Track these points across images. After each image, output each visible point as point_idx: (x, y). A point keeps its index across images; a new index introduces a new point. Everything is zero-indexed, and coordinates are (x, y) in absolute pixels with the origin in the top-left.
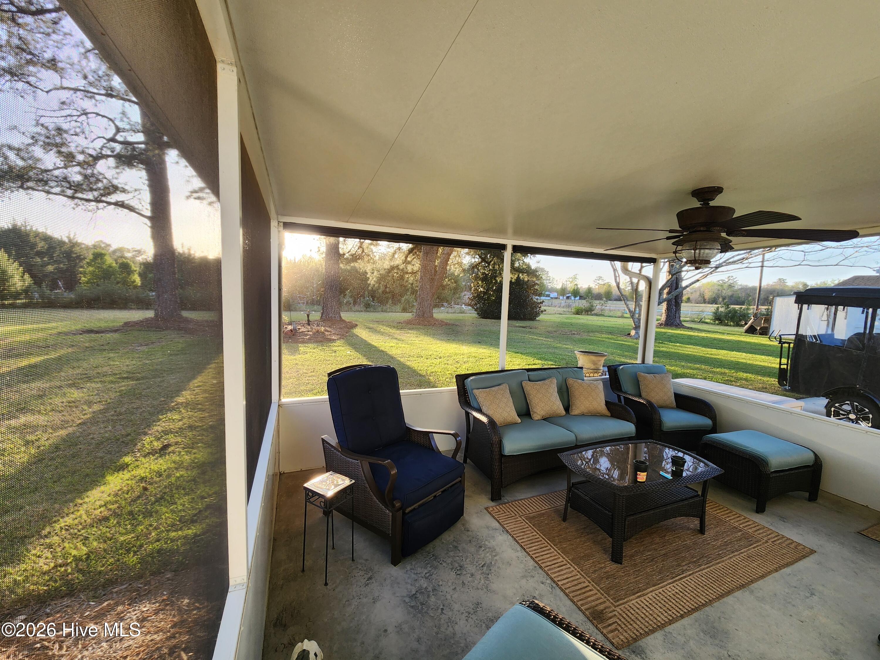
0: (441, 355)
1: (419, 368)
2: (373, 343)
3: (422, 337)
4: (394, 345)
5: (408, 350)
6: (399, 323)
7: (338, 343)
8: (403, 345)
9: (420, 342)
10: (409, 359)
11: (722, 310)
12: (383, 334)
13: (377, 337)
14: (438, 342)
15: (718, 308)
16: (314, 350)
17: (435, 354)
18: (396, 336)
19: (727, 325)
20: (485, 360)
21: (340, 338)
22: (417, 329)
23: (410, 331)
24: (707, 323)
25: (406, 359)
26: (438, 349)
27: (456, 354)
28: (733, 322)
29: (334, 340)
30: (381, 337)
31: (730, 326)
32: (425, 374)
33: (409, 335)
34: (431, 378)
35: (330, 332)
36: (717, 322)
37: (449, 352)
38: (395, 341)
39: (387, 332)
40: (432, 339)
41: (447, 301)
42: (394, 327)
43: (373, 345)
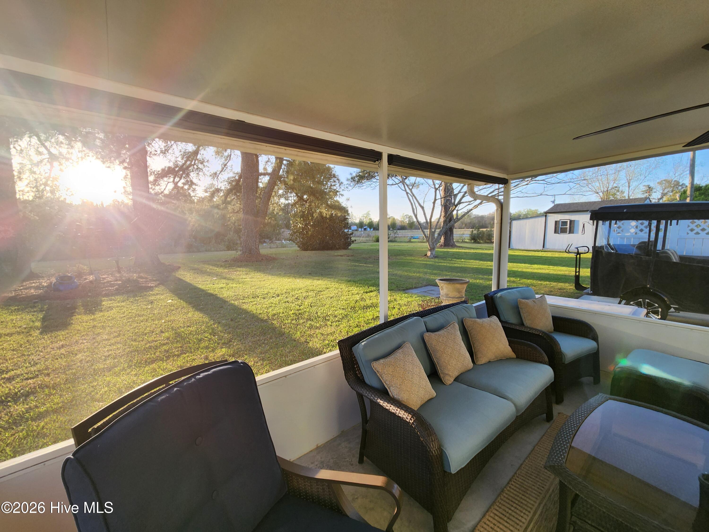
0: (278, 292)
1: (259, 312)
2: (200, 286)
3: (252, 274)
4: (224, 285)
5: (241, 291)
6: (226, 261)
7: (156, 290)
8: (235, 285)
9: (252, 280)
10: (244, 301)
11: (475, 232)
12: (209, 274)
13: (204, 279)
14: (270, 277)
15: (472, 231)
16: (122, 304)
17: (271, 291)
18: (224, 275)
19: (479, 243)
20: (324, 293)
21: (159, 284)
22: (245, 266)
23: (239, 269)
24: (466, 242)
25: (241, 301)
26: (272, 286)
27: (293, 290)
28: (483, 241)
29: (151, 288)
30: (209, 278)
31: (481, 243)
32: (266, 318)
33: (238, 273)
34: (275, 322)
35: (146, 278)
36: (472, 241)
37: (286, 287)
38: (224, 281)
39: (214, 271)
40: (262, 275)
41: (268, 238)
42: (221, 266)
43: (199, 288)
